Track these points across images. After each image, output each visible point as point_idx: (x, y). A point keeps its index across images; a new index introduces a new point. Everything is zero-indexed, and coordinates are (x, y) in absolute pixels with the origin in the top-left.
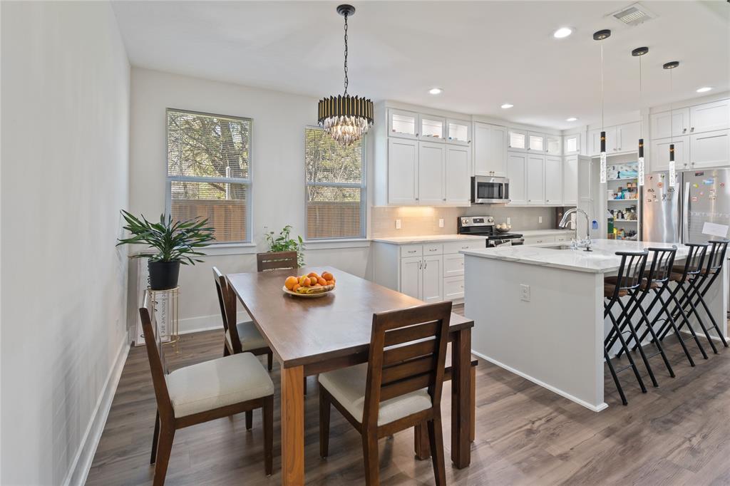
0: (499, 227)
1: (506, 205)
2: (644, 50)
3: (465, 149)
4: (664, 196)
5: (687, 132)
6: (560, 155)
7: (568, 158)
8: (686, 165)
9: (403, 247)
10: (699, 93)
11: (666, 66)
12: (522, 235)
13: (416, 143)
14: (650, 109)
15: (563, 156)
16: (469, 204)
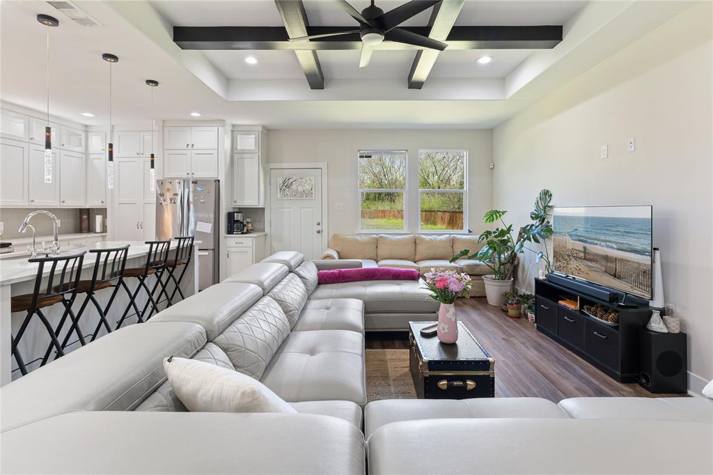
2: (114, 58)
4: (171, 200)
5: (190, 147)
6: (84, 151)
7: (92, 157)
8: (188, 174)
10: (194, 117)
11: (149, 82)
12: (10, 244)
14: (164, 121)
15: (86, 153)
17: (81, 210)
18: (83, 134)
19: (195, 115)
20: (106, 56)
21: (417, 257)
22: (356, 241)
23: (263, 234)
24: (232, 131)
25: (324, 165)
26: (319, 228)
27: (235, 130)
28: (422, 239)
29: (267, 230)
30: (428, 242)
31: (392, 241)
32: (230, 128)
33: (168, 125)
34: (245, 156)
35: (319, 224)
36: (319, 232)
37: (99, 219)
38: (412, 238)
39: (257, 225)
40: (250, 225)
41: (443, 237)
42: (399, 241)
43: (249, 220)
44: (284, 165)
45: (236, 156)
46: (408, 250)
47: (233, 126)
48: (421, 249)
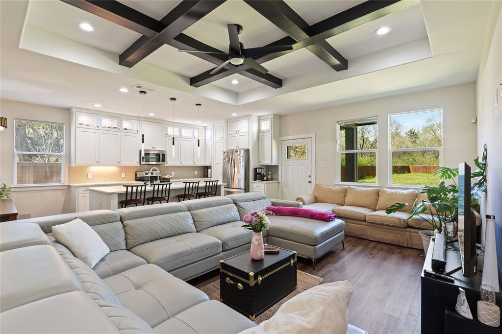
0: (163, 177)
1: (165, 165)
2: (175, 99)
3: (135, 135)
4: (228, 161)
5: (237, 132)
6: (204, 139)
7: (207, 141)
8: (236, 147)
9: (79, 188)
11: (197, 105)
13: (97, 131)
16: (139, 165)
17: (205, 167)
18: (204, 131)
19: (234, 115)
20: (172, 99)
21: (377, 207)
22: (330, 189)
23: (277, 181)
24: (259, 120)
25: (312, 135)
26: (310, 179)
27: (260, 119)
28: (384, 192)
29: (280, 180)
30: (389, 194)
31: (357, 191)
32: (256, 119)
33: (230, 122)
34: (265, 134)
35: (310, 177)
36: (310, 182)
37: (209, 170)
38: (374, 190)
39: (275, 176)
40: (270, 176)
41: (405, 192)
42: (363, 192)
43: (270, 173)
44: (289, 138)
45: (260, 134)
46: (370, 200)
47: (259, 117)
48: (382, 201)
